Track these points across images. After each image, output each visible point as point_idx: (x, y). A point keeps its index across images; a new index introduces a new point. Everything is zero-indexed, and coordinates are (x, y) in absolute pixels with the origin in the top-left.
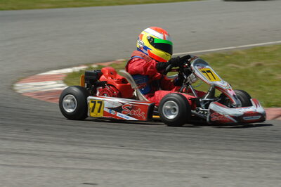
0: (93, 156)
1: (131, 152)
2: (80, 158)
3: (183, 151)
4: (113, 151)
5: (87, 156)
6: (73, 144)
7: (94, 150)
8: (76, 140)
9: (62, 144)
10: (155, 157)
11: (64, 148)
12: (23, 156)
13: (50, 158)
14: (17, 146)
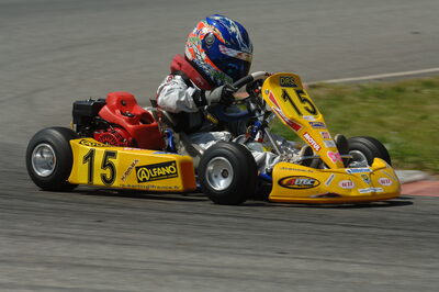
0: (226, 271)
1: (300, 265)
2: (204, 275)
3: (401, 262)
4: (267, 262)
5: (215, 271)
6: (189, 248)
7: (229, 260)
8: (195, 241)
9: (169, 248)
10: (347, 275)
11: (171, 256)
12: (95, 272)
13: (145, 276)
14: (82, 252)
